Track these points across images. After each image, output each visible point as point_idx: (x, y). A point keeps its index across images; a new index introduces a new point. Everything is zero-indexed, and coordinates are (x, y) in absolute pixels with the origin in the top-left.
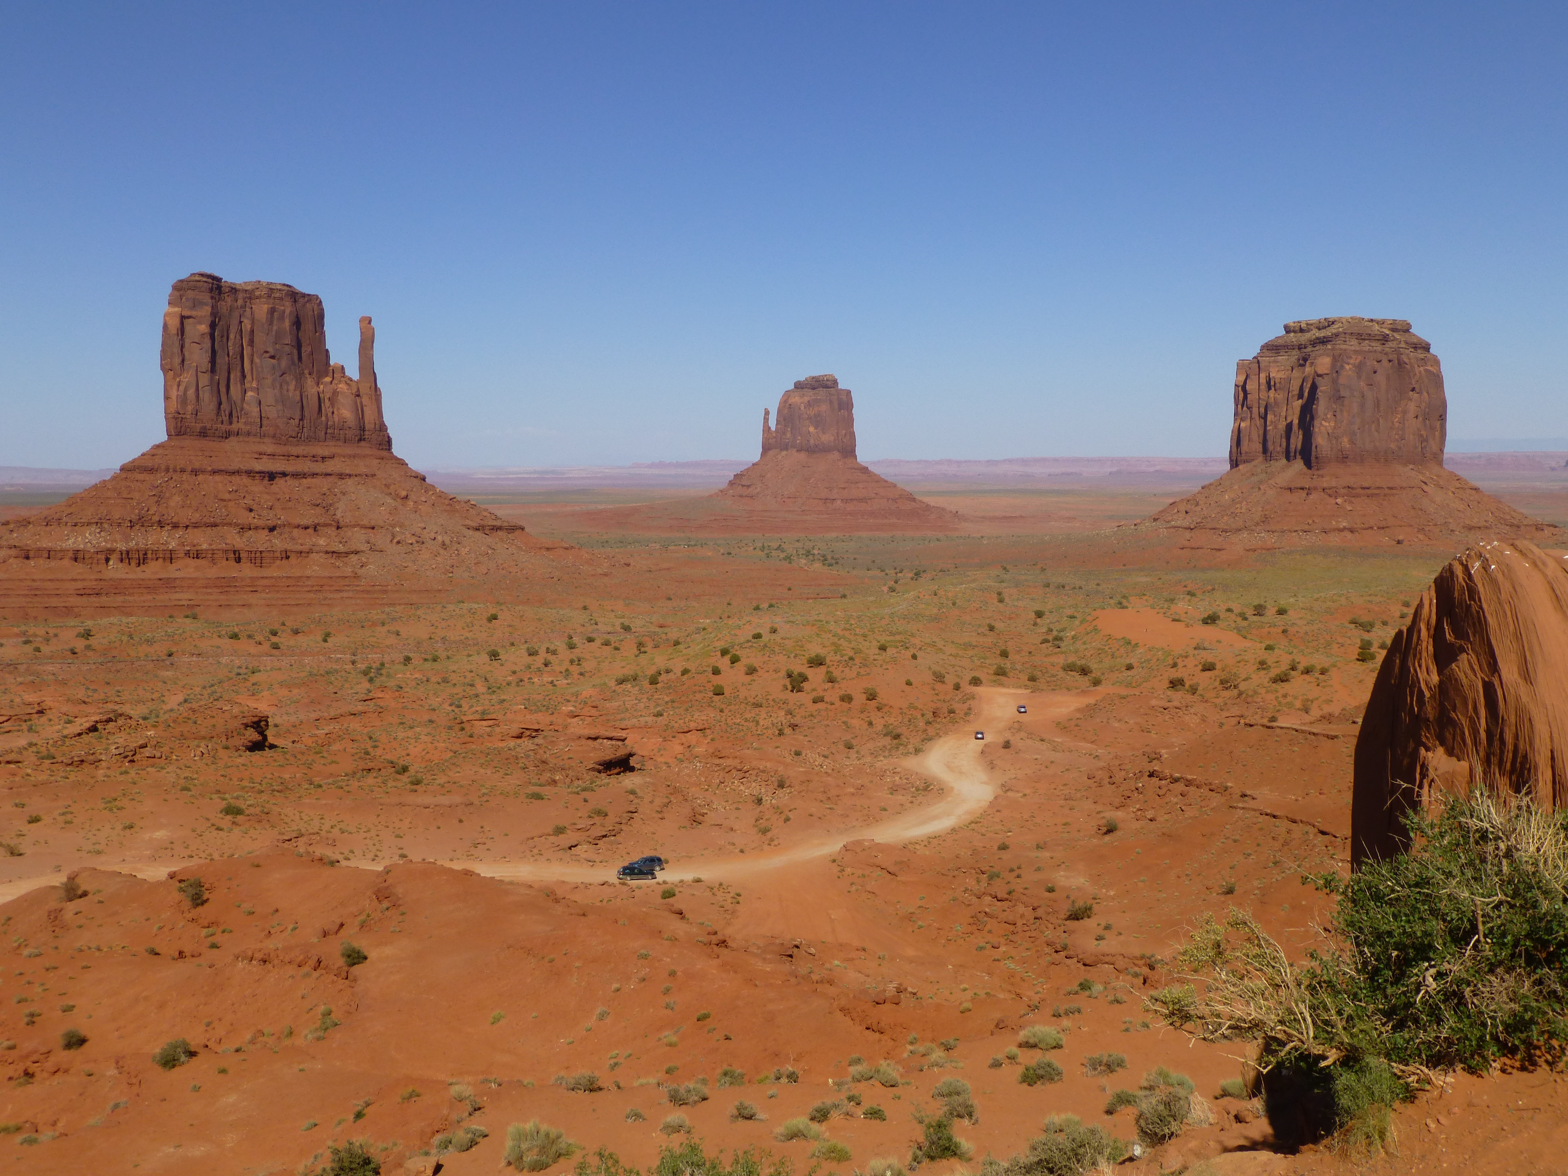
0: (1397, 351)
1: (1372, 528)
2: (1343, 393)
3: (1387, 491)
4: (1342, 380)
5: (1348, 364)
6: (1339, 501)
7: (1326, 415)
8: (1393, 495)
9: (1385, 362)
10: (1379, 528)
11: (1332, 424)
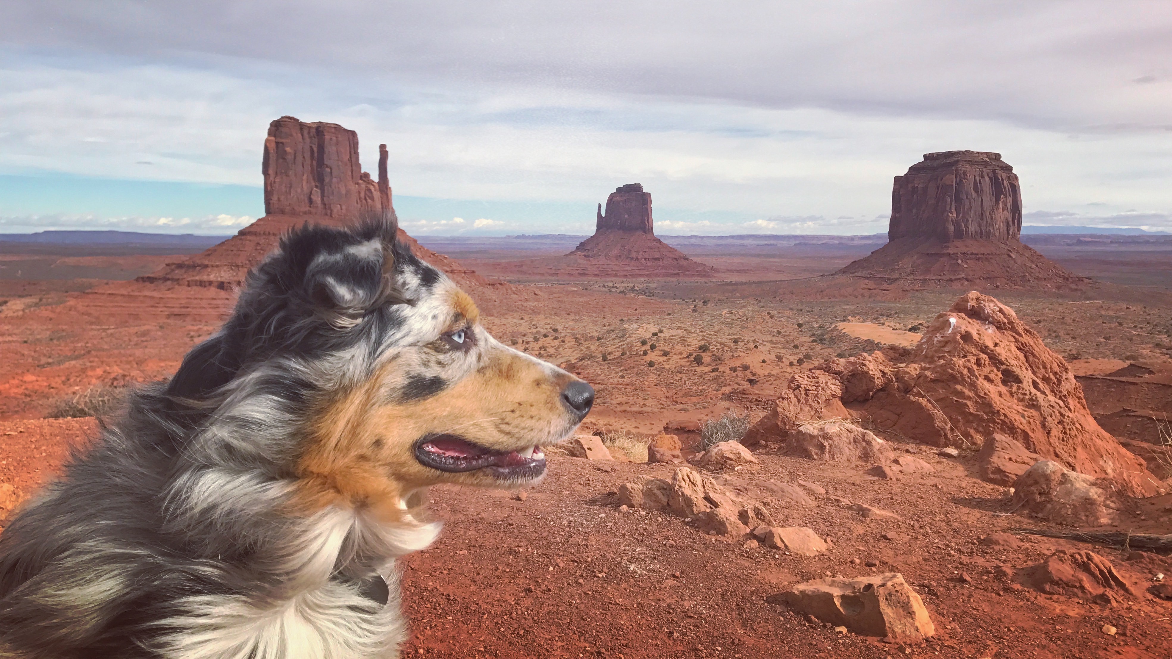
1: (979, 278)
3: (988, 256)
5: (964, 179)
6: (960, 261)
8: (991, 258)
10: (984, 278)
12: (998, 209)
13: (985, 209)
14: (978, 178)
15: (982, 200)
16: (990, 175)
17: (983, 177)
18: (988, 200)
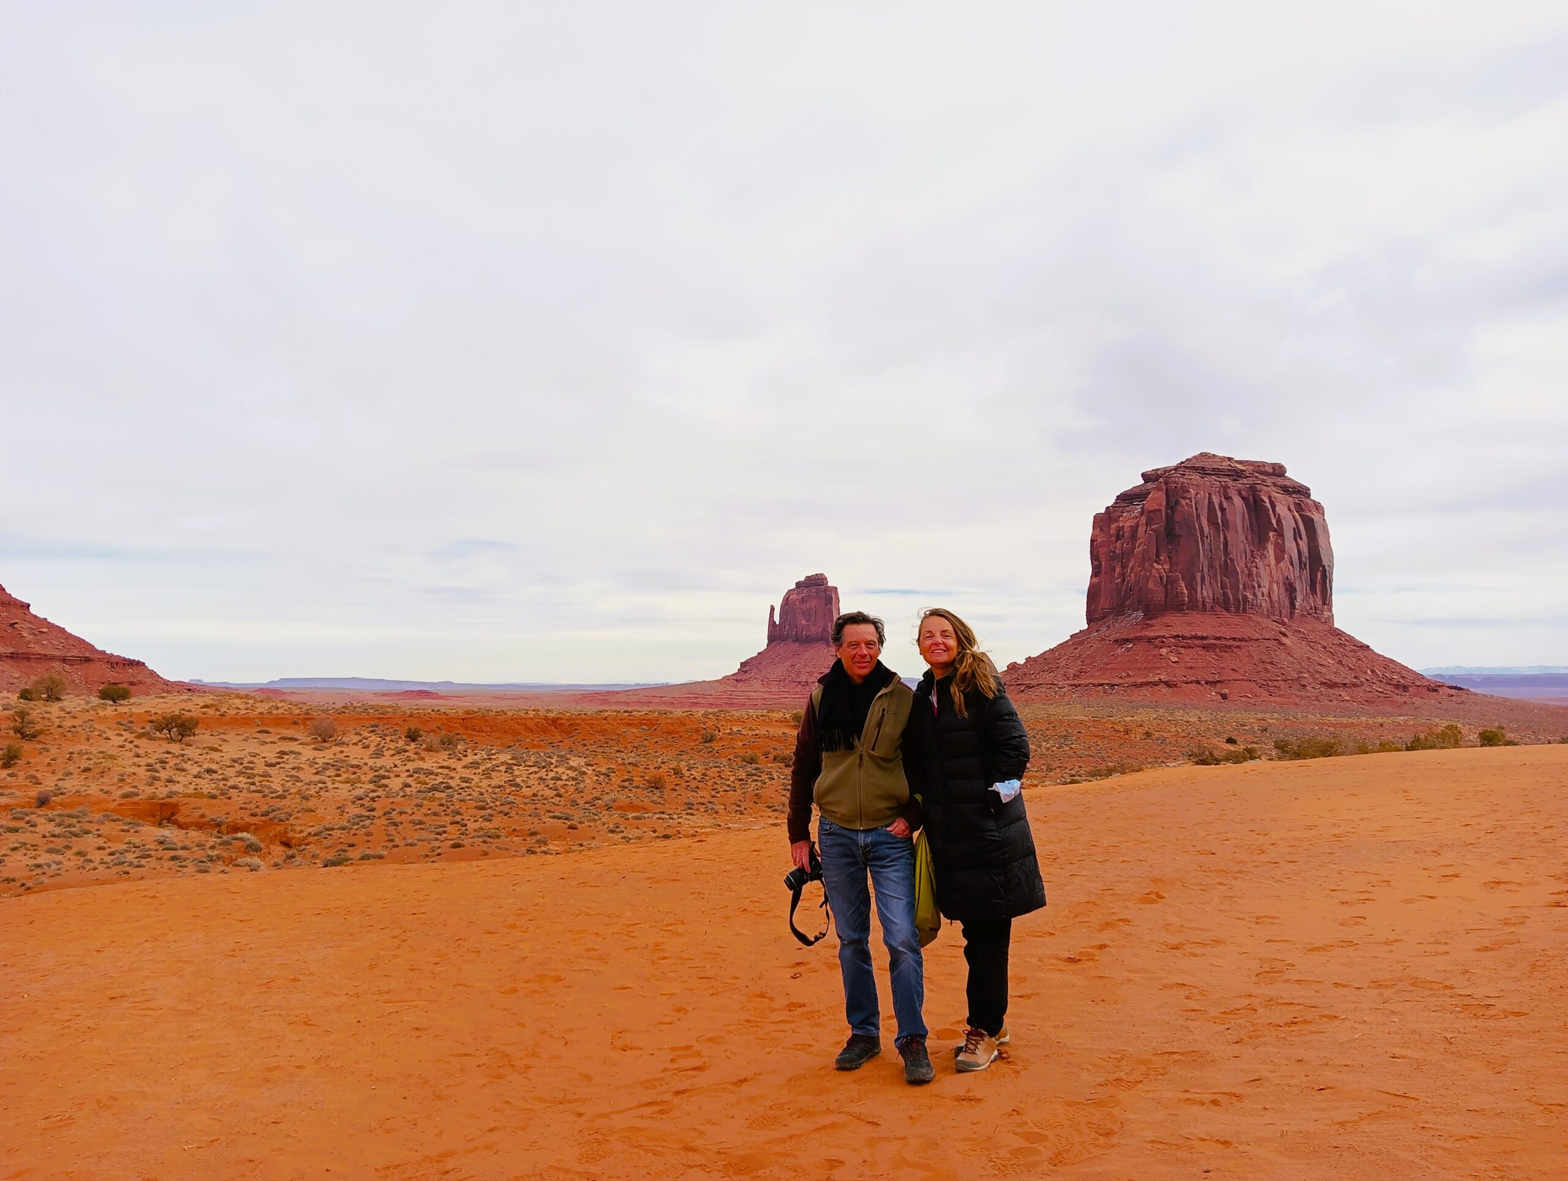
0: (1253, 489)
1: (1198, 682)
2: (1177, 531)
3: (1231, 643)
4: (1178, 518)
5: (1184, 498)
6: (1164, 651)
7: (1157, 555)
8: (1238, 647)
9: (1238, 501)
10: (1206, 683)
11: (1167, 567)
12: (1263, 556)
13: (1233, 555)
14: (1216, 500)
15: (1225, 539)
16: (1244, 493)
17: (1228, 498)
18: (1239, 540)
